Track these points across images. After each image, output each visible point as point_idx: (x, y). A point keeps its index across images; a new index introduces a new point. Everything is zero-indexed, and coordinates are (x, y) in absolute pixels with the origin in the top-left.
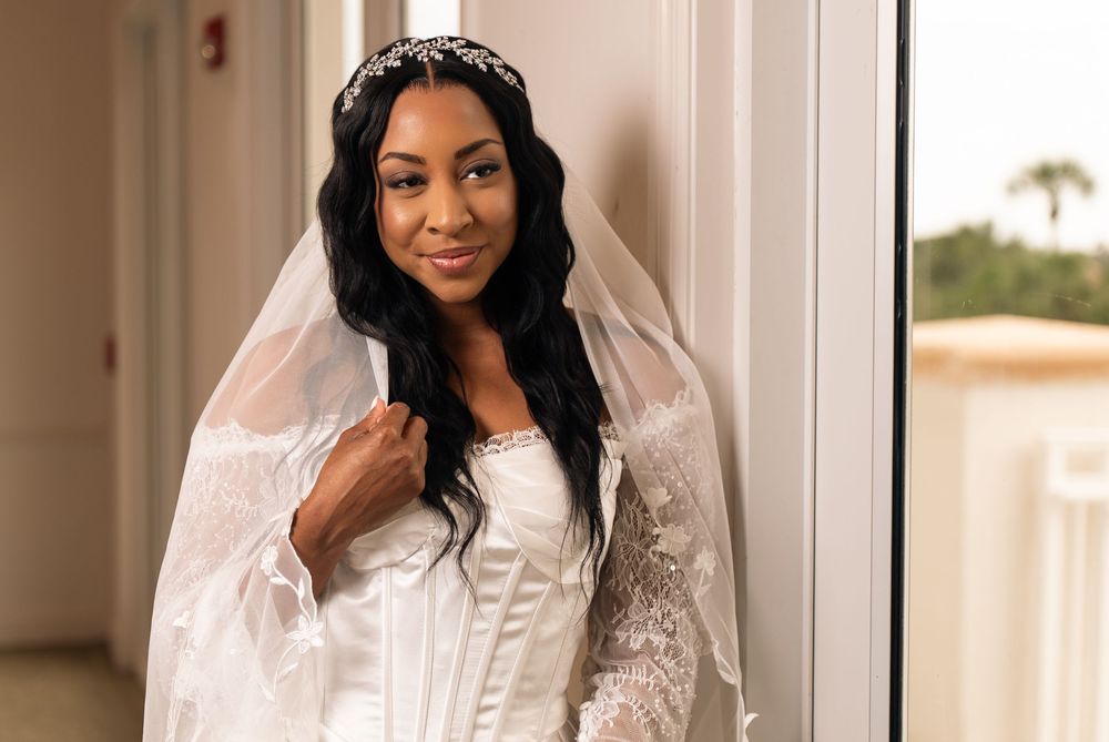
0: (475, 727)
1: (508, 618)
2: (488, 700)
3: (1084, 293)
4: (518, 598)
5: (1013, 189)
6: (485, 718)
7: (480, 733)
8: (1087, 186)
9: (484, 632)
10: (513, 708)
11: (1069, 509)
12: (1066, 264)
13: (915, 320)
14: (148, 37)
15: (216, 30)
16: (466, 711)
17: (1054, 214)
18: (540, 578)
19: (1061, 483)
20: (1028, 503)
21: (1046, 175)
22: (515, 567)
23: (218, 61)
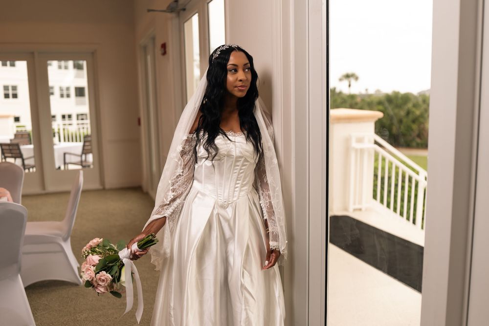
0: (234, 191)
1: (241, 169)
2: (237, 186)
3: (356, 104)
4: (243, 165)
5: (341, 80)
6: (236, 189)
7: (235, 192)
8: (357, 78)
9: (236, 173)
10: (242, 187)
11: (356, 150)
12: (352, 97)
13: (331, 108)
14: (145, 48)
15: (164, 46)
16: (232, 189)
17: (350, 86)
18: (248, 161)
19: (354, 145)
20: (347, 149)
21: (348, 76)
22: (243, 159)
23: (164, 53)
